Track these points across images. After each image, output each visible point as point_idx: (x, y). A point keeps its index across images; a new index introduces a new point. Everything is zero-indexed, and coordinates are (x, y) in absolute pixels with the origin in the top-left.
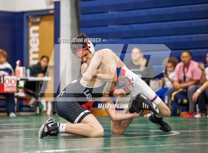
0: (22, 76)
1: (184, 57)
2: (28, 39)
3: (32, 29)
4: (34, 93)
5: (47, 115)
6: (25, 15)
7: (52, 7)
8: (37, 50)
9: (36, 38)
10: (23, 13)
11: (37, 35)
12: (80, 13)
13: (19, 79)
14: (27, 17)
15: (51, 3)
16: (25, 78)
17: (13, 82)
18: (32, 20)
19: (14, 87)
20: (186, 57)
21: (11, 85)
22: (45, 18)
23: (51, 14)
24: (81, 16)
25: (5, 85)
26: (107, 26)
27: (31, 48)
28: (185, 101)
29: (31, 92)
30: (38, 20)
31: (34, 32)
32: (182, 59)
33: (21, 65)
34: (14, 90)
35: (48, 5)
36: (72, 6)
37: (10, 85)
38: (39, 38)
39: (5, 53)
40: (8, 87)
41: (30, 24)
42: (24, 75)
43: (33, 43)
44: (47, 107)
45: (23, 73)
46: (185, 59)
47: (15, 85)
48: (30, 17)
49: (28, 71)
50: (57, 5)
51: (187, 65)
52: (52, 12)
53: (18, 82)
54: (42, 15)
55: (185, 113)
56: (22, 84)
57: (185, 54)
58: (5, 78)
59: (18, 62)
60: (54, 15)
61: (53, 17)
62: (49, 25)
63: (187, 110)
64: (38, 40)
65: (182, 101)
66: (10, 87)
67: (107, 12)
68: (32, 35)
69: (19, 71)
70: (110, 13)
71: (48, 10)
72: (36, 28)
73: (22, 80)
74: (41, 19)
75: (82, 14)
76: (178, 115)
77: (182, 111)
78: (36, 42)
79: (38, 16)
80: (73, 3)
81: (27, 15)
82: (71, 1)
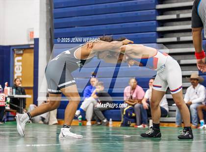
0: (9, 94)
2: (14, 66)
3: (17, 59)
4: (18, 107)
6: (11, 49)
7: (33, 42)
8: (20, 75)
9: (19, 66)
10: (10, 46)
11: (20, 63)
13: (7, 96)
14: (13, 49)
15: (31, 40)
16: (12, 95)
18: (16, 52)
22: (28, 50)
23: (32, 48)
27: (16, 73)
28: (133, 115)
29: (16, 106)
30: (21, 52)
31: (18, 61)
33: (8, 86)
35: (29, 41)
36: (47, 42)
41: (15, 55)
42: (11, 93)
43: (17, 69)
45: (10, 92)
47: (4, 100)
48: (15, 50)
49: (14, 90)
50: (37, 41)
52: (33, 46)
53: (6, 98)
54: (24, 48)
55: (134, 124)
56: (9, 100)
59: (6, 83)
61: (33, 50)
62: (30, 57)
63: (135, 122)
64: (21, 68)
65: (131, 115)
68: (16, 63)
69: (7, 90)
71: (29, 45)
72: (20, 58)
73: (9, 97)
74: (23, 51)
76: (129, 126)
77: (132, 123)
78: (19, 69)
79: (21, 49)
80: (49, 40)
81: (13, 48)
82: (47, 38)
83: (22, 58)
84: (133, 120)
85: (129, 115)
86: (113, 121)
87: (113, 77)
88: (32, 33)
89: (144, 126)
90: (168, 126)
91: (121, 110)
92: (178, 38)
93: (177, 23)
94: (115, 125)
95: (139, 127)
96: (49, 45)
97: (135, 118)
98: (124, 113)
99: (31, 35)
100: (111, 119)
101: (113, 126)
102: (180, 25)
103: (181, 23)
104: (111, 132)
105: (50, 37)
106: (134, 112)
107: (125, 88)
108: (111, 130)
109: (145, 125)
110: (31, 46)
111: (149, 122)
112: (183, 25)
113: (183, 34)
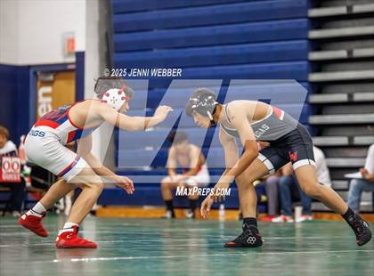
2: (36, 105)
3: (43, 90)
4: (47, 183)
5: (65, 216)
6: (32, 71)
7: (73, 59)
9: (47, 104)
10: (29, 67)
11: (49, 99)
13: (23, 163)
14: (35, 73)
15: (69, 54)
17: (15, 166)
18: (41, 77)
19: (17, 174)
21: (13, 171)
22: (62, 75)
23: (71, 70)
25: (3, 170)
28: (264, 198)
29: (42, 181)
30: (51, 78)
31: (45, 95)
34: (16, 178)
35: (65, 57)
36: (101, 60)
37: (11, 170)
38: (52, 104)
39: (6, 131)
40: (8, 173)
41: (39, 84)
43: (43, 110)
44: (65, 204)
47: (19, 171)
48: (38, 73)
50: (80, 56)
52: (73, 67)
53: (22, 167)
54: (57, 71)
56: (28, 170)
58: (4, 160)
60: (74, 70)
61: (73, 75)
62: (67, 87)
63: (266, 211)
64: (50, 107)
65: (259, 198)
66: (11, 173)
68: (41, 99)
71: (65, 64)
72: (48, 89)
73: (27, 164)
74: (54, 76)
78: (47, 110)
79: (51, 72)
80: (104, 54)
81: (35, 70)
82: (100, 52)
83: (53, 90)
84: (263, 207)
86: (226, 209)
88: (71, 42)
89: (285, 220)
90: (331, 218)
92: (350, 52)
93: (349, 23)
94: (229, 217)
95: (275, 220)
99: (68, 44)
100: (222, 207)
101: (227, 220)
102: (354, 26)
103: (356, 22)
104: (222, 232)
105: (105, 49)
106: (265, 193)
108: (222, 227)
109: (288, 218)
110: (70, 67)
111: (293, 211)
112: (360, 25)
113: (358, 43)
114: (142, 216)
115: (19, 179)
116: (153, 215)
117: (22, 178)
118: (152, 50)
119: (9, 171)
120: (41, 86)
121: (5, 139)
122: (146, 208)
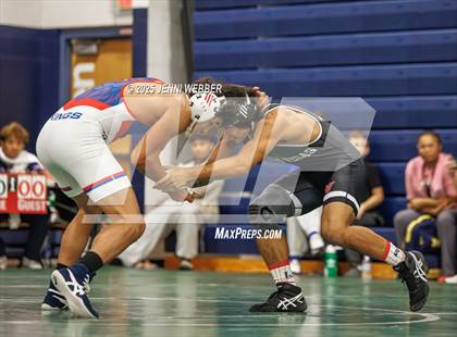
1: (423, 146)
3: (80, 69)
6: (63, 38)
7: (129, 20)
10: (59, 31)
11: (90, 84)
12: (193, 36)
14: (68, 41)
15: (123, 12)
17: (38, 189)
18: (78, 48)
19: (41, 201)
20: (430, 146)
21: (34, 197)
22: (110, 44)
23: (126, 37)
24: (195, 44)
25: (19, 195)
26: (255, 69)
30: (93, 49)
31: (84, 76)
32: (421, 150)
34: (40, 207)
35: (116, 16)
36: (172, 21)
37: (31, 195)
40: (26, 200)
41: (74, 58)
46: (427, 149)
47: (43, 196)
48: (74, 42)
50: (141, 16)
51: (431, 164)
52: (129, 32)
54: (100, 39)
55: (437, 271)
57: (427, 139)
58: (20, 179)
60: (131, 39)
61: (129, 45)
62: (120, 62)
63: (439, 266)
65: (429, 242)
66: (31, 200)
67: (255, 38)
68: (78, 83)
70: (260, 39)
71: (117, 28)
72: (89, 67)
74: (99, 46)
75: (199, 40)
79: (94, 40)
80: (178, 14)
81: (69, 36)
82: (172, 9)
83: (96, 68)
84: (433, 259)
85: (421, 242)
87: (373, 129)
91: (395, 230)
95: (449, 280)
96: (179, 27)
97: (437, 252)
98: (408, 238)
100: (367, 259)
101: (374, 278)
105: (180, 6)
107: (407, 161)
110: (124, 32)
114: (239, 270)
115: (44, 208)
116: (255, 269)
117: (48, 208)
118: (255, 6)
119: (29, 196)
120: (78, 62)
121: (22, 146)
122: (244, 257)
